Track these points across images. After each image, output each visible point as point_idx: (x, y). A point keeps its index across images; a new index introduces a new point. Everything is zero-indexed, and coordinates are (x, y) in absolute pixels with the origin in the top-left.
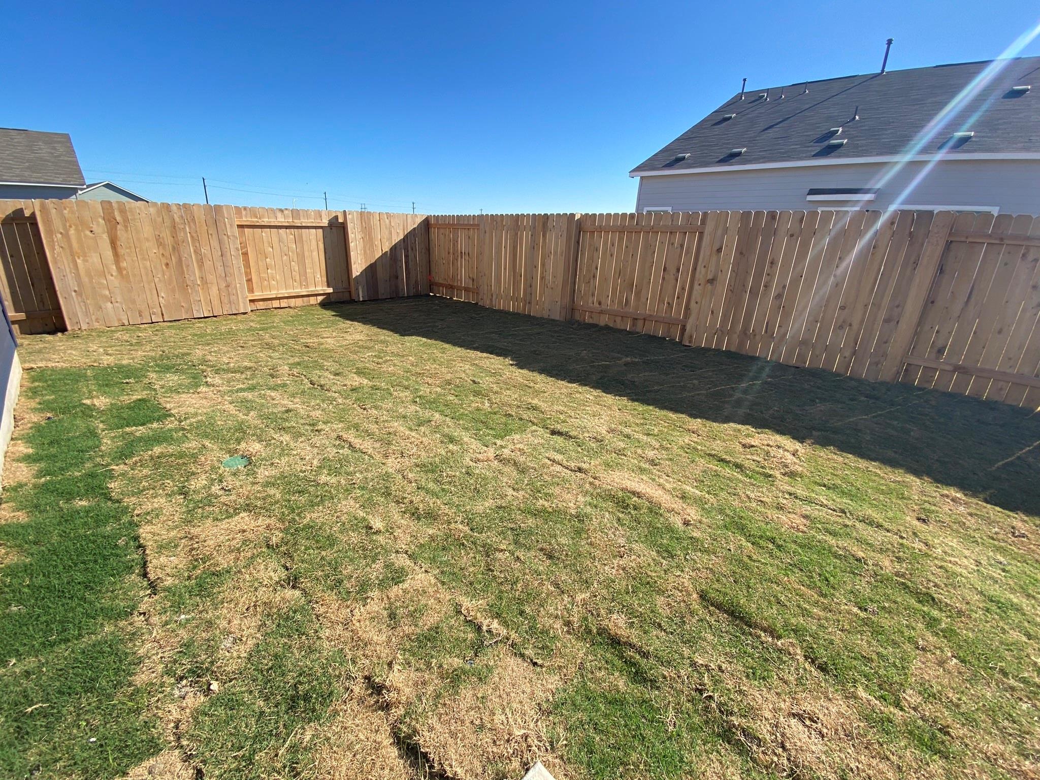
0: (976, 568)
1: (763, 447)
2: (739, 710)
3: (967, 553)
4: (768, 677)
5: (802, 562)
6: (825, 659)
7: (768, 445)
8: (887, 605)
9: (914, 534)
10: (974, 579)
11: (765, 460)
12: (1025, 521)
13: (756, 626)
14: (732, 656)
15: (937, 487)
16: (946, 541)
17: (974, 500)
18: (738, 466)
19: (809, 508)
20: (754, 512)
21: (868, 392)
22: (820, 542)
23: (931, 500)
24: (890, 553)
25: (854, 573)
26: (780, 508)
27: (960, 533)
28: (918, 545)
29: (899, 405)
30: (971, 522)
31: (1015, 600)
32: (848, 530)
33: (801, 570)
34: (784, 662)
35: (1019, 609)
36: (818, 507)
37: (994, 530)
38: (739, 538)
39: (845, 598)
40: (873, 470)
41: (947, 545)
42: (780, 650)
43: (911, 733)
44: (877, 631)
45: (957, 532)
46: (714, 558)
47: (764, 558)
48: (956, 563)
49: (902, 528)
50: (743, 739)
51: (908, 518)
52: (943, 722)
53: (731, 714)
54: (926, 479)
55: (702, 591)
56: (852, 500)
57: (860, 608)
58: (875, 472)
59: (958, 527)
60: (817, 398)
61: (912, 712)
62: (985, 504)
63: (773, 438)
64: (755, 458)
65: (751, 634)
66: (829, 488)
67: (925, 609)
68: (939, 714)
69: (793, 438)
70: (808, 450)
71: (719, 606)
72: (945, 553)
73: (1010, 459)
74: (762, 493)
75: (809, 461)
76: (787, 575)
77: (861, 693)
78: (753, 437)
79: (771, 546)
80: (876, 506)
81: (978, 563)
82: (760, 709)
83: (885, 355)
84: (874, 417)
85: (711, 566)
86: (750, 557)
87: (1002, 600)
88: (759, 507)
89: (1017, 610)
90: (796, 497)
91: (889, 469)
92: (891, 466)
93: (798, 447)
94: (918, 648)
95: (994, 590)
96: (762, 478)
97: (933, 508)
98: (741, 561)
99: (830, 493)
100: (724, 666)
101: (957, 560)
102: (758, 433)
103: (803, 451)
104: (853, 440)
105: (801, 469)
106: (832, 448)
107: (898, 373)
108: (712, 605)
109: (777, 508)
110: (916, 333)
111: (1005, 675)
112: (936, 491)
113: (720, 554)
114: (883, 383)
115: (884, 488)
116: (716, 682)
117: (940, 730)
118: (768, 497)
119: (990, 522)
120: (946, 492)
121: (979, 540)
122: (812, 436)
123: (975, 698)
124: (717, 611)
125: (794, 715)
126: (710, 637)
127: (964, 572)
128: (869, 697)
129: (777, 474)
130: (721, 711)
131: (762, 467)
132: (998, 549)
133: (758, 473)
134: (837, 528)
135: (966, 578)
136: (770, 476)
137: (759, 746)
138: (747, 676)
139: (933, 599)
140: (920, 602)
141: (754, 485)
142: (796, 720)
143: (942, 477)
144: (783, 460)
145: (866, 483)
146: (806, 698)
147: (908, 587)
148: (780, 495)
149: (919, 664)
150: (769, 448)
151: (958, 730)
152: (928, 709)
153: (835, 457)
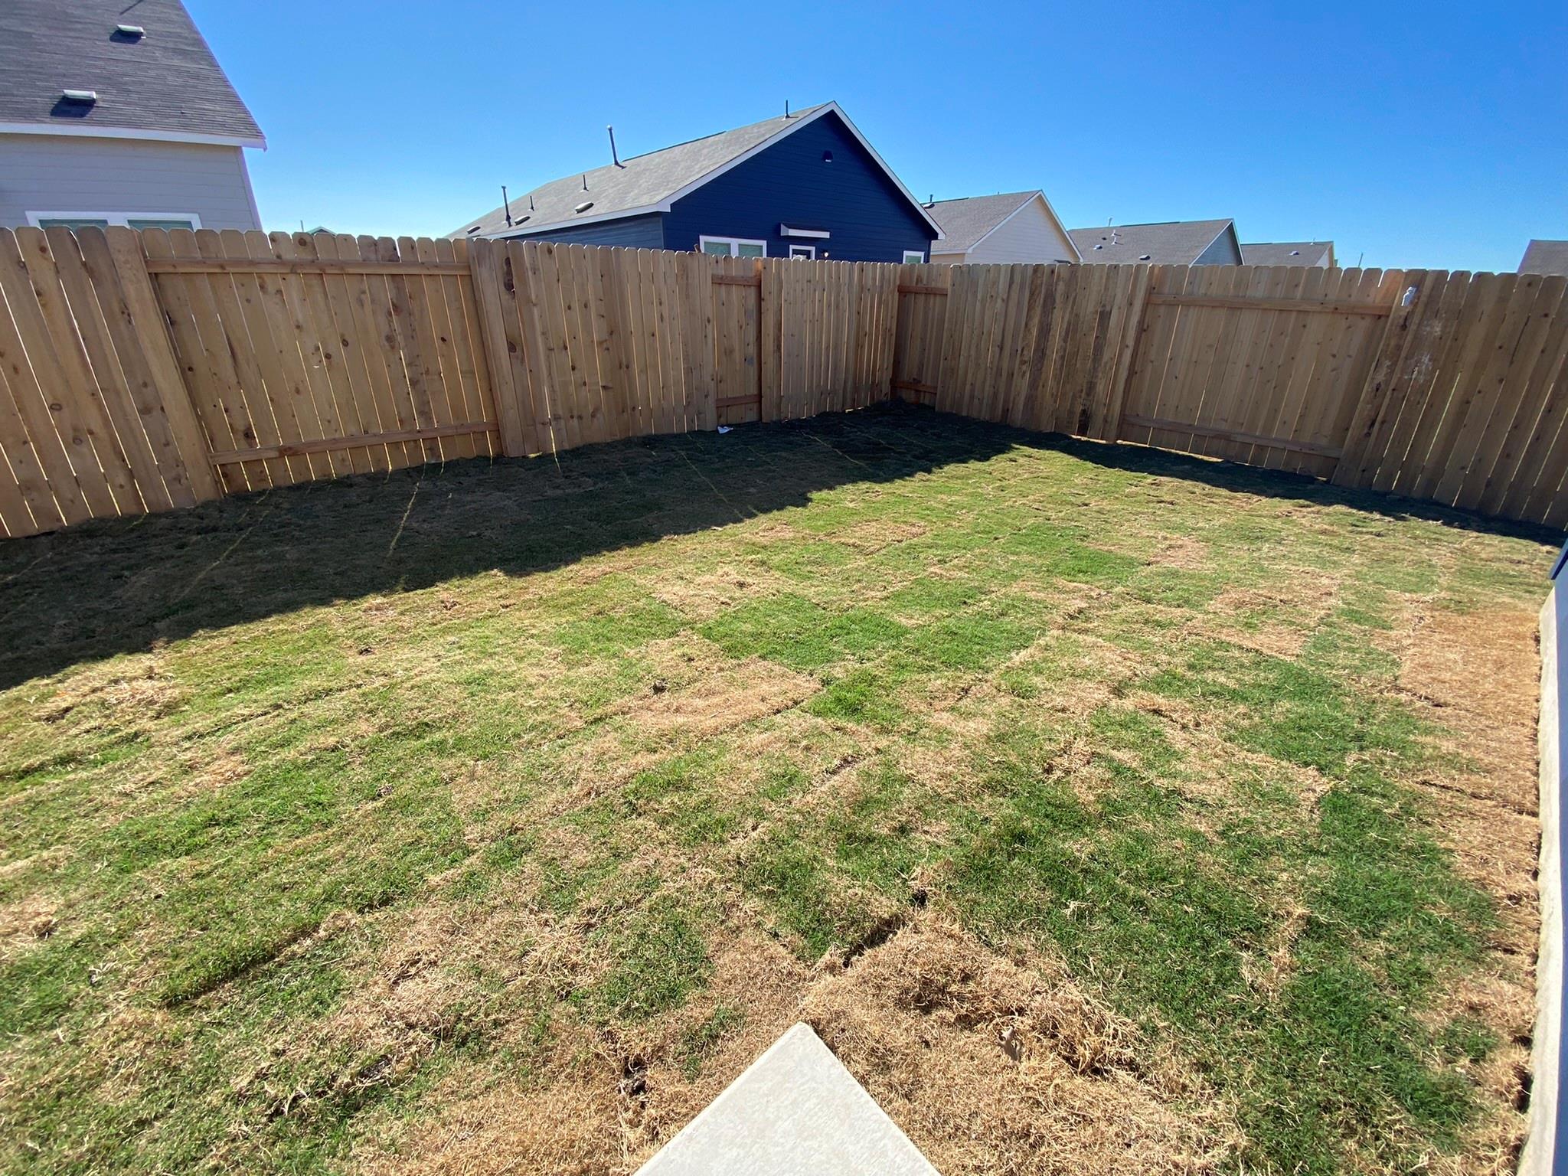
0: (439, 664)
1: (88, 699)
2: (338, 1061)
3: (423, 655)
4: (340, 985)
5: (274, 811)
6: (380, 890)
7: (94, 691)
8: (394, 771)
9: (367, 672)
10: (445, 675)
11: (107, 717)
12: (447, 589)
13: (279, 948)
14: (280, 1018)
15: (355, 605)
16: (399, 657)
17: (396, 597)
18: (64, 761)
19: (231, 737)
20: (153, 807)
21: (196, 526)
22: (277, 767)
23: (357, 623)
24: (360, 714)
25: (341, 768)
26: (189, 768)
27: (405, 640)
28: (379, 682)
29: (250, 525)
30: (406, 621)
31: (485, 667)
32: (299, 724)
33: (281, 822)
34: (344, 946)
35: (492, 673)
36: (241, 726)
37: (429, 616)
38: (159, 866)
39: (352, 803)
40: (276, 628)
41: (402, 660)
42: (330, 939)
43: (494, 863)
44: (404, 805)
45: (402, 640)
46: (142, 932)
47: (221, 856)
48: (421, 673)
49: (352, 676)
50: (368, 1083)
51: (351, 660)
52: (508, 826)
53: (334, 1079)
54: (338, 602)
55: (164, 998)
56: (277, 684)
57: (374, 799)
58: (280, 630)
59: (400, 635)
60: (123, 569)
61: (482, 844)
62: (407, 594)
63: (94, 674)
64: (87, 726)
65: (281, 965)
66: (238, 690)
67: (427, 740)
68: (500, 822)
69: (130, 653)
70: (167, 657)
71: (210, 985)
72: (406, 670)
73: (398, 534)
74: (143, 769)
75: (181, 671)
76: (269, 846)
77: (434, 879)
78: (54, 694)
79: (217, 831)
80: (310, 671)
81: (438, 657)
82: (359, 1027)
83: (179, 463)
84: (228, 557)
85: (146, 950)
86: (198, 876)
87: (476, 676)
88: (155, 795)
89: (491, 674)
90: (201, 736)
91: (293, 615)
92: (292, 611)
93: (148, 663)
94: (447, 783)
95: (466, 672)
96: (125, 748)
97: (365, 631)
98: (189, 894)
99: (244, 695)
100: (280, 1046)
101: (420, 668)
102: (60, 681)
103: (161, 663)
104: (222, 605)
105: (177, 691)
106: (201, 632)
107: (217, 482)
108: (197, 996)
109: (186, 772)
110: (199, 418)
111: (517, 736)
112: (357, 610)
113: (148, 917)
114: (206, 505)
115: (302, 642)
116: (285, 1076)
117: (510, 834)
118: (157, 768)
119: (422, 610)
120: (366, 605)
121: (425, 634)
122: (157, 632)
123: (514, 779)
124: (212, 994)
125: (396, 983)
126: (229, 1038)
127: (433, 675)
128: (444, 874)
129: (146, 724)
130: (320, 1095)
131: (112, 732)
132: (445, 631)
133: (111, 746)
134: (284, 733)
135: (439, 680)
136: (136, 735)
137: (388, 1062)
138: (317, 1015)
139: (427, 725)
140: (419, 738)
141: (120, 769)
142: (401, 984)
143: (354, 591)
144: (139, 697)
145: (278, 651)
146: (392, 951)
147: (399, 733)
148: (175, 750)
149: (457, 796)
150: (99, 694)
151: (520, 819)
152: (491, 829)
153: (215, 642)
